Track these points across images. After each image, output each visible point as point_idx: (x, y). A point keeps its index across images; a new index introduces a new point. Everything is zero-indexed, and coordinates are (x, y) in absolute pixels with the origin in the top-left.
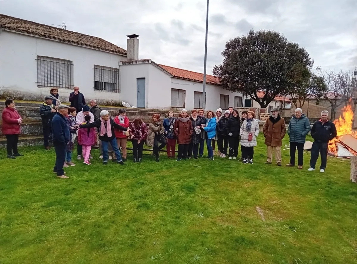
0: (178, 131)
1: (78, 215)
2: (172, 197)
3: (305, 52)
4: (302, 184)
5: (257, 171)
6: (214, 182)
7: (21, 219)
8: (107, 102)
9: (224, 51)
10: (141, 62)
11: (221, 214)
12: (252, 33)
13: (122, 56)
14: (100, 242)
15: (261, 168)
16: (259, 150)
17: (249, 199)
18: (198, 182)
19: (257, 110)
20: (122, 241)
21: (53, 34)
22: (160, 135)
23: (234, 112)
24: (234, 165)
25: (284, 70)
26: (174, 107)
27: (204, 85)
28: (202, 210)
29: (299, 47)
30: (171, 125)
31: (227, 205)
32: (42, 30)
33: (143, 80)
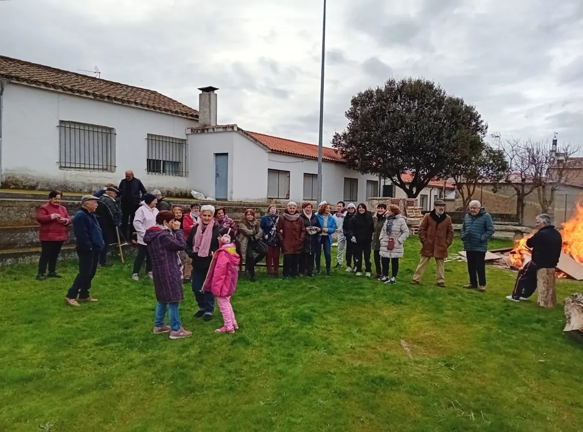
0: (283, 234)
1: (149, 354)
2: (281, 329)
3: (475, 112)
4: (467, 310)
5: (402, 293)
6: (339, 309)
7: (69, 361)
8: (168, 192)
9: (349, 111)
10: (221, 130)
11: (351, 350)
12: (391, 83)
13: (191, 119)
14: (188, 386)
15: (408, 289)
16: (405, 263)
17: (391, 331)
18: (317, 309)
19: (401, 201)
20: (217, 384)
21: (83, 86)
22: (256, 241)
23: (360, 206)
24: (367, 284)
25: (442, 140)
26: (272, 199)
27: (319, 164)
28: (324, 345)
29: (465, 103)
30: (273, 225)
31: (359, 338)
32: (66, 80)
33: (224, 157)
